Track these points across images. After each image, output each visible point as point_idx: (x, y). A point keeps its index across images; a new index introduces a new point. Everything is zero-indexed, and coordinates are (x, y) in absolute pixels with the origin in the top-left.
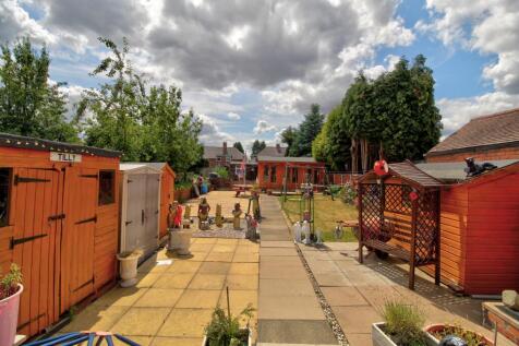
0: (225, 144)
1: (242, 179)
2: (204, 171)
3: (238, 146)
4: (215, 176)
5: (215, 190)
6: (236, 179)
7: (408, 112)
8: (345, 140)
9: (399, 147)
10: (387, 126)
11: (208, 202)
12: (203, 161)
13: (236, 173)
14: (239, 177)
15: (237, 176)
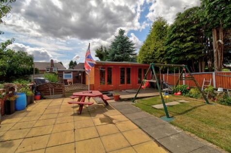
0: (52, 61)
6: (66, 82)
13: (64, 78)
14: (68, 81)
15: (66, 80)
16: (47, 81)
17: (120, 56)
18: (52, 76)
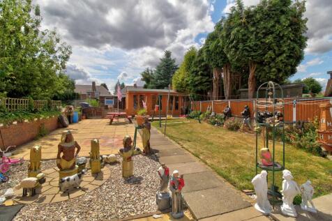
0: (94, 83)
1: (111, 108)
2: (75, 102)
3: (104, 86)
4: (87, 105)
5: (87, 118)
6: (106, 107)
7: (291, 35)
8: (205, 73)
9: (279, 71)
10: (270, 49)
11: (76, 138)
12: (74, 94)
13: (106, 104)
14: (109, 107)
15: (107, 106)
16: (90, 106)
17: (163, 81)
18: (94, 101)
